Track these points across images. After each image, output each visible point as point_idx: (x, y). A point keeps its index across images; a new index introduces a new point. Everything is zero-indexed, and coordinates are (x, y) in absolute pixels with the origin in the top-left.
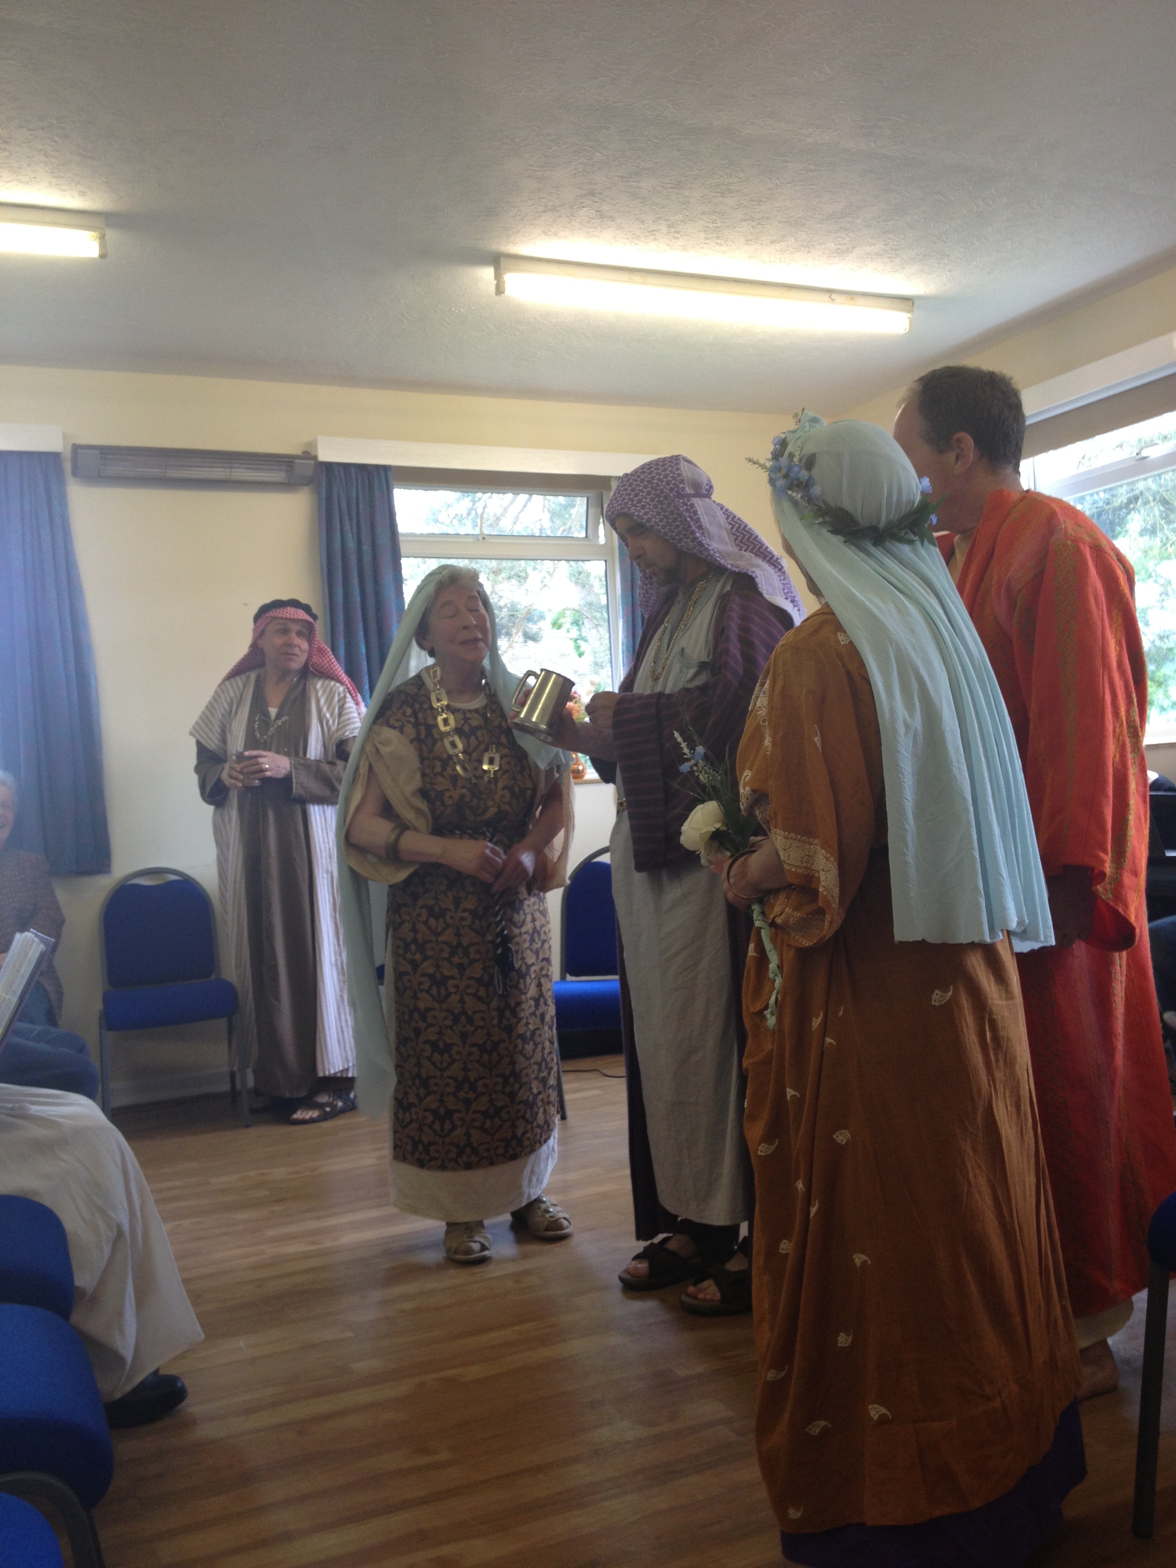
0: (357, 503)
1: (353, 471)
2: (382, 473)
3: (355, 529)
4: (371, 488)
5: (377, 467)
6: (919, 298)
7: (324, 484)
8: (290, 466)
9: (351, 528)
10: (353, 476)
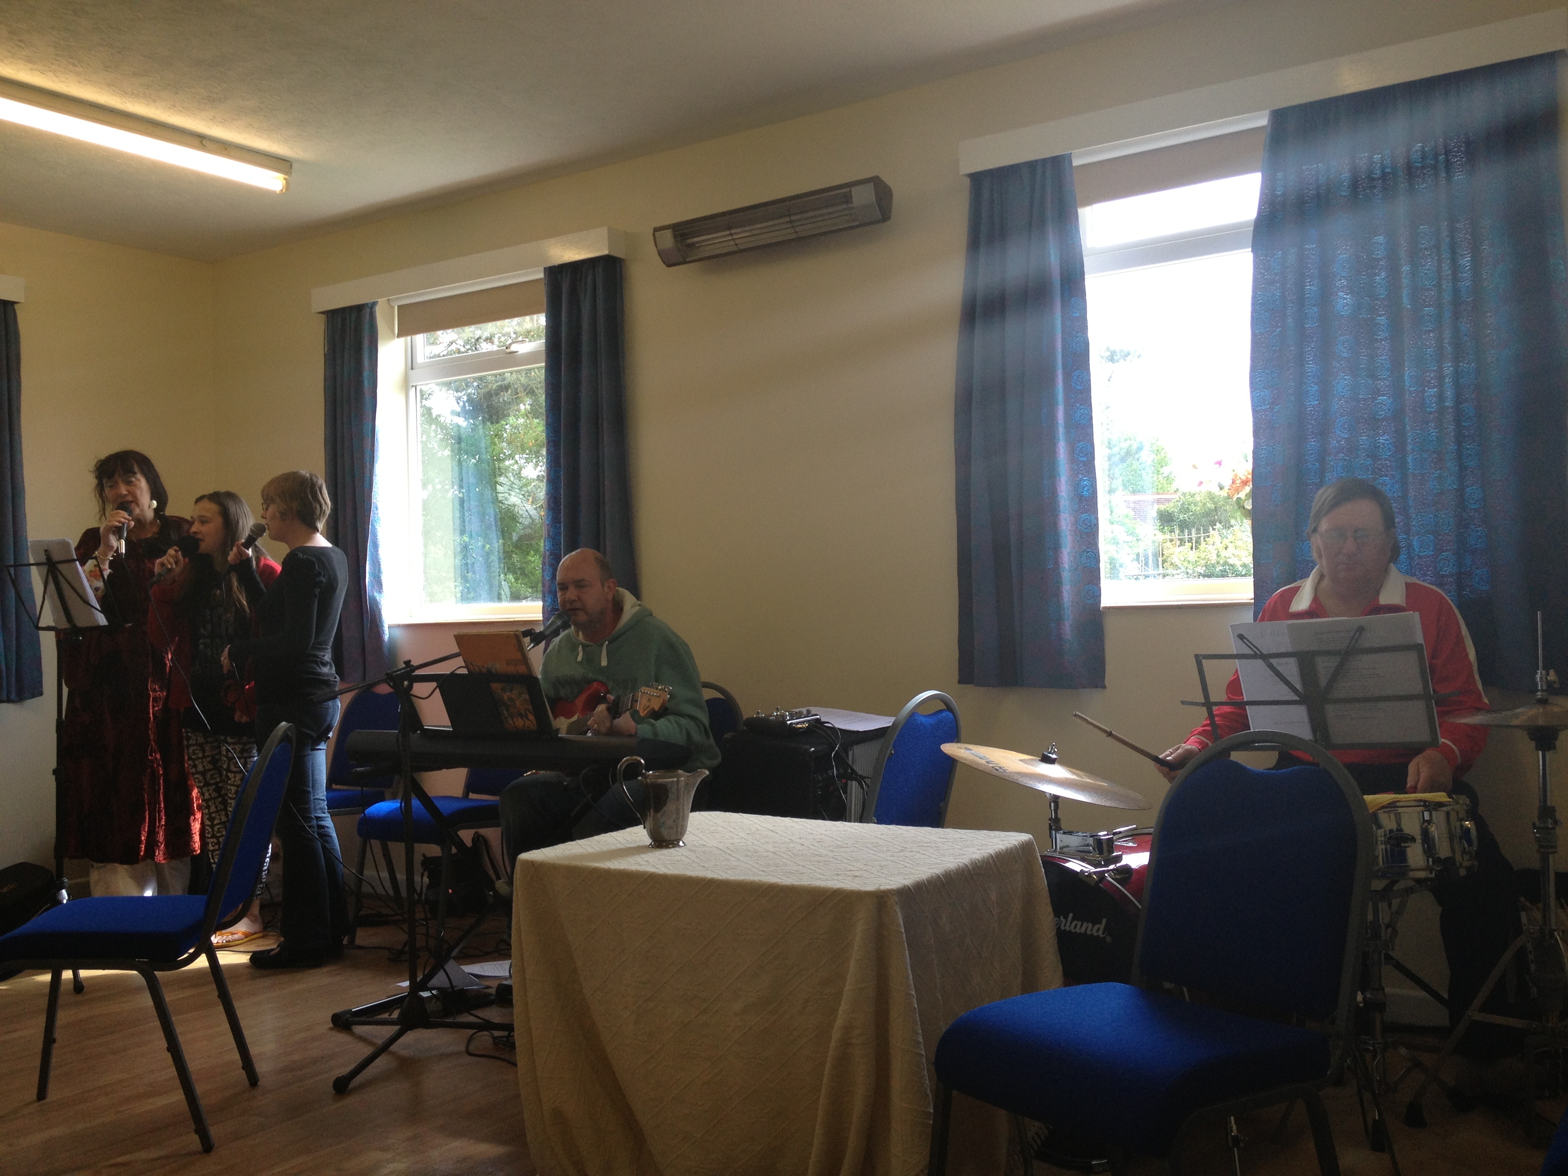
6: (298, 161)
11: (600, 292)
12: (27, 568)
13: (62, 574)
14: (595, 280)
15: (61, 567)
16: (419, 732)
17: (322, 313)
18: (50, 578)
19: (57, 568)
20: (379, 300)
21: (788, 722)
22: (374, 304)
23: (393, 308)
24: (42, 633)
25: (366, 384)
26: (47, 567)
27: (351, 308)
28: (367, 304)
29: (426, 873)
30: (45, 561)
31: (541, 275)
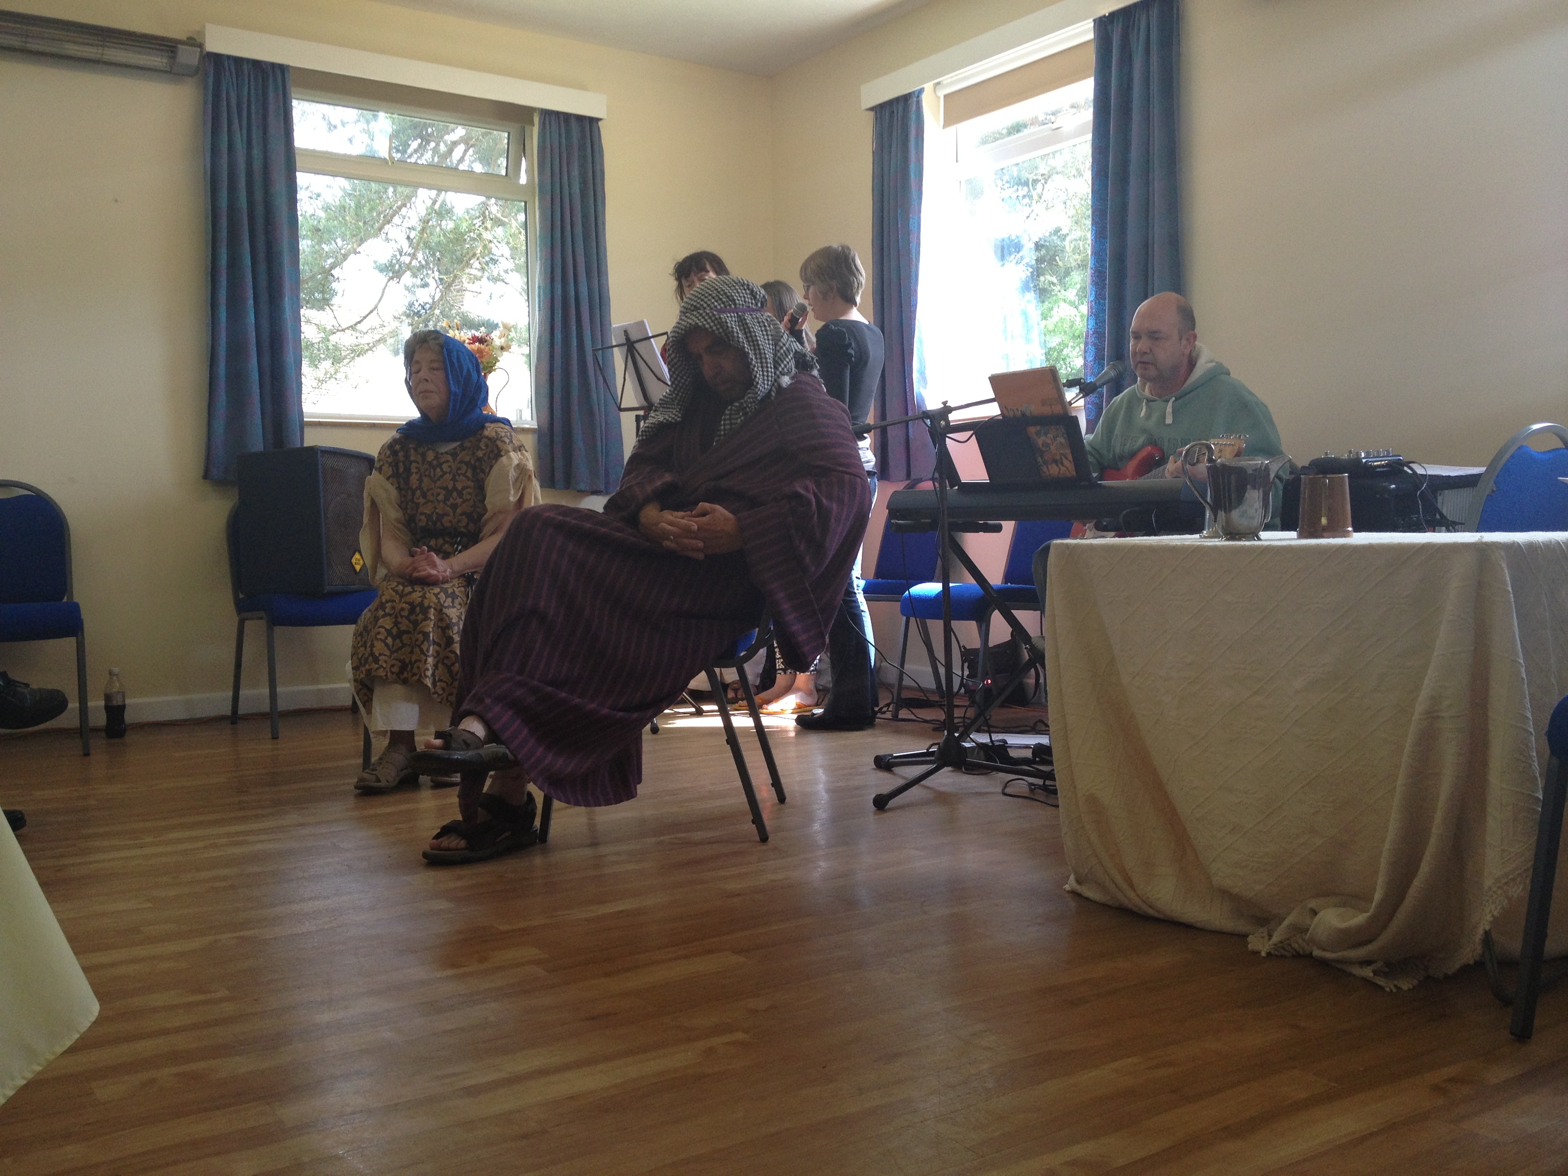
0: (249, 106)
1: (245, 67)
2: (279, 73)
3: (245, 131)
4: (265, 87)
5: (273, 65)
7: (211, 80)
8: (172, 52)
9: (241, 130)
10: (246, 72)
11: (1154, 37)
12: (610, 349)
13: (637, 351)
14: (1149, 25)
15: (637, 345)
16: (957, 488)
17: (871, 109)
18: (629, 357)
19: (634, 347)
20: (925, 86)
21: (1364, 461)
22: (921, 91)
23: (939, 98)
24: (622, 414)
25: (912, 176)
26: (626, 347)
27: (897, 100)
28: (914, 92)
29: (966, 665)
30: (625, 342)
31: (1091, 36)
